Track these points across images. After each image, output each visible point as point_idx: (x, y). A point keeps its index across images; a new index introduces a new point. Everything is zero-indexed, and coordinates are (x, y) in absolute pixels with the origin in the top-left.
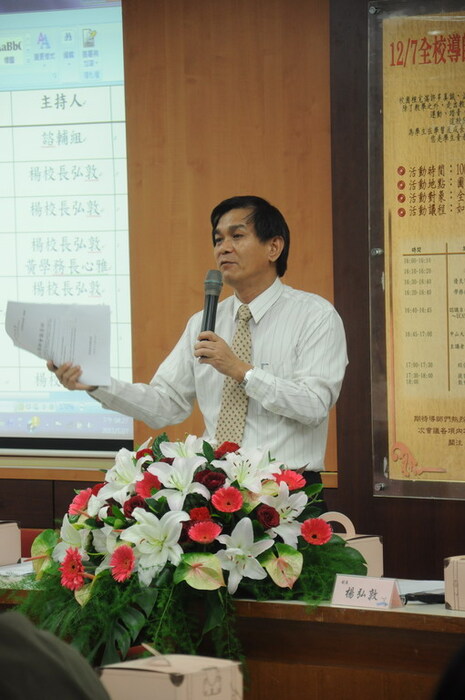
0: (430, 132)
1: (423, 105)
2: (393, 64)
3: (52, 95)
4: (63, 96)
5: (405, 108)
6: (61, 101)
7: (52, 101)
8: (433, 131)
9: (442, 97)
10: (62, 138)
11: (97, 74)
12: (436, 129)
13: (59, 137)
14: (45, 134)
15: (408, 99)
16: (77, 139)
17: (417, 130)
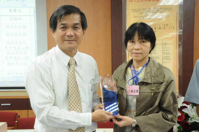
0: (139, 17)
1: (138, 11)
2: (129, 1)
3: (12, 9)
4: (15, 9)
5: (133, 11)
6: (15, 10)
7: (12, 10)
8: (140, 17)
9: (143, 9)
10: (15, 19)
11: (26, 5)
12: (141, 17)
13: (14, 19)
14: (10, 18)
15: (133, 9)
16: (20, 19)
17: (136, 17)
